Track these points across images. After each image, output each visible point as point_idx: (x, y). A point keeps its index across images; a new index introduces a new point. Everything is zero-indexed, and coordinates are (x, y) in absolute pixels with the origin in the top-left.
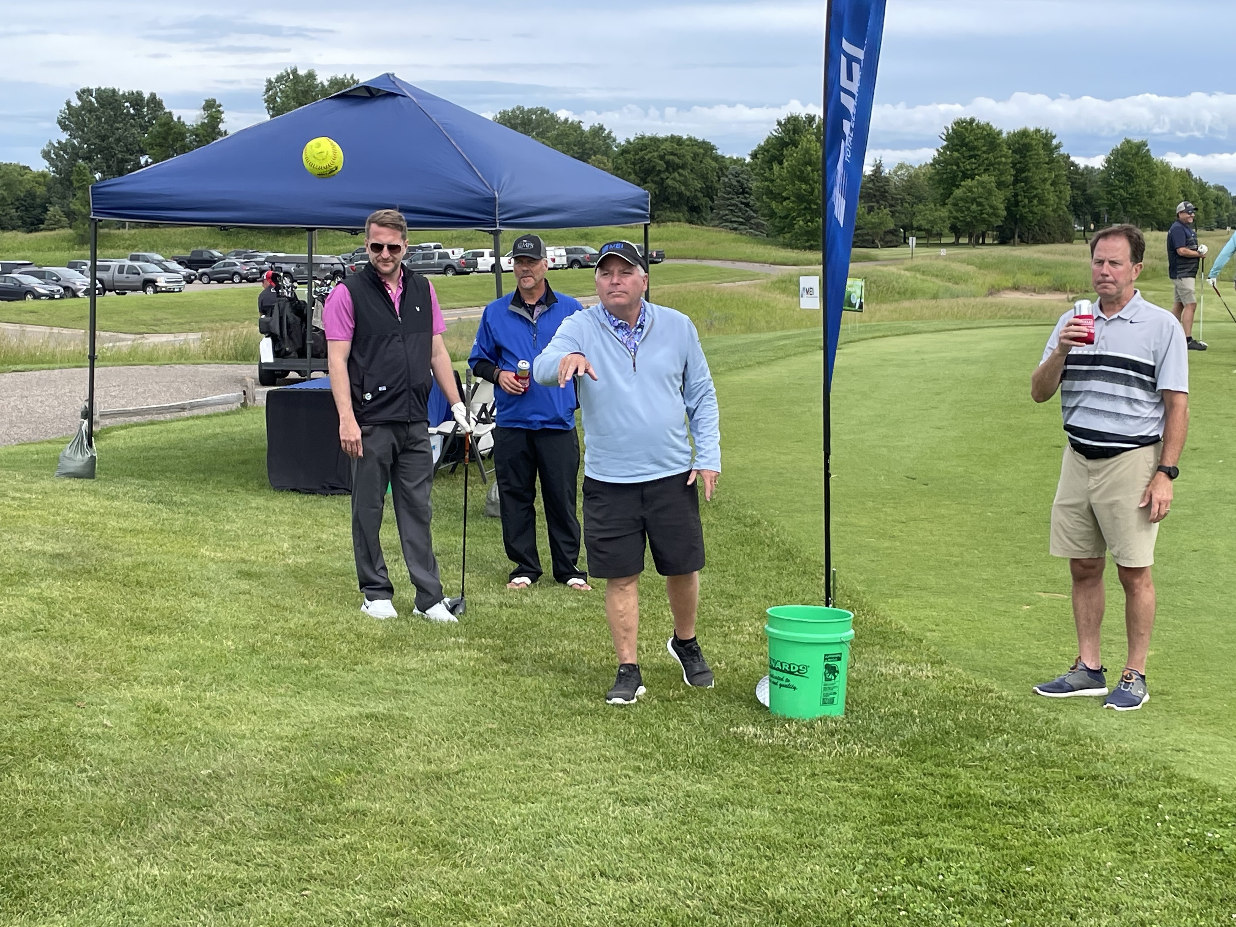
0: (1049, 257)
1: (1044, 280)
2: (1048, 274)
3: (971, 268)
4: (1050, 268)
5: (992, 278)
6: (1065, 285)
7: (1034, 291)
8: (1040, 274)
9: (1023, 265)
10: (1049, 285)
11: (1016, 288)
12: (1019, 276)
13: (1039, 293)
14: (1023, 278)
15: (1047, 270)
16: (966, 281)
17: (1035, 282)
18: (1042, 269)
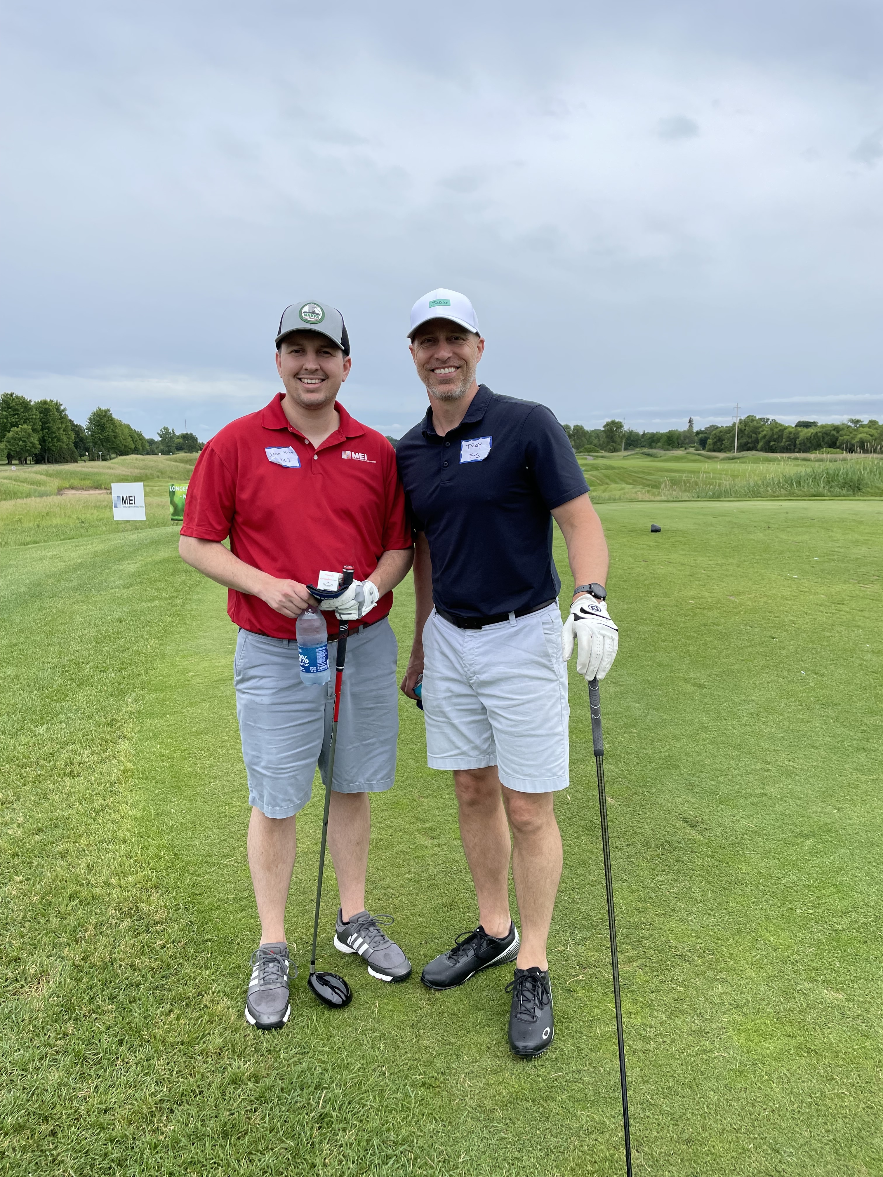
1: (87, 483)
3: (43, 477)
5: (56, 483)
6: (101, 485)
7: (83, 489)
8: (84, 479)
9: (73, 474)
11: (72, 488)
12: (72, 481)
13: (85, 490)
14: (76, 482)
15: (87, 477)
16: (43, 485)
17: (82, 484)
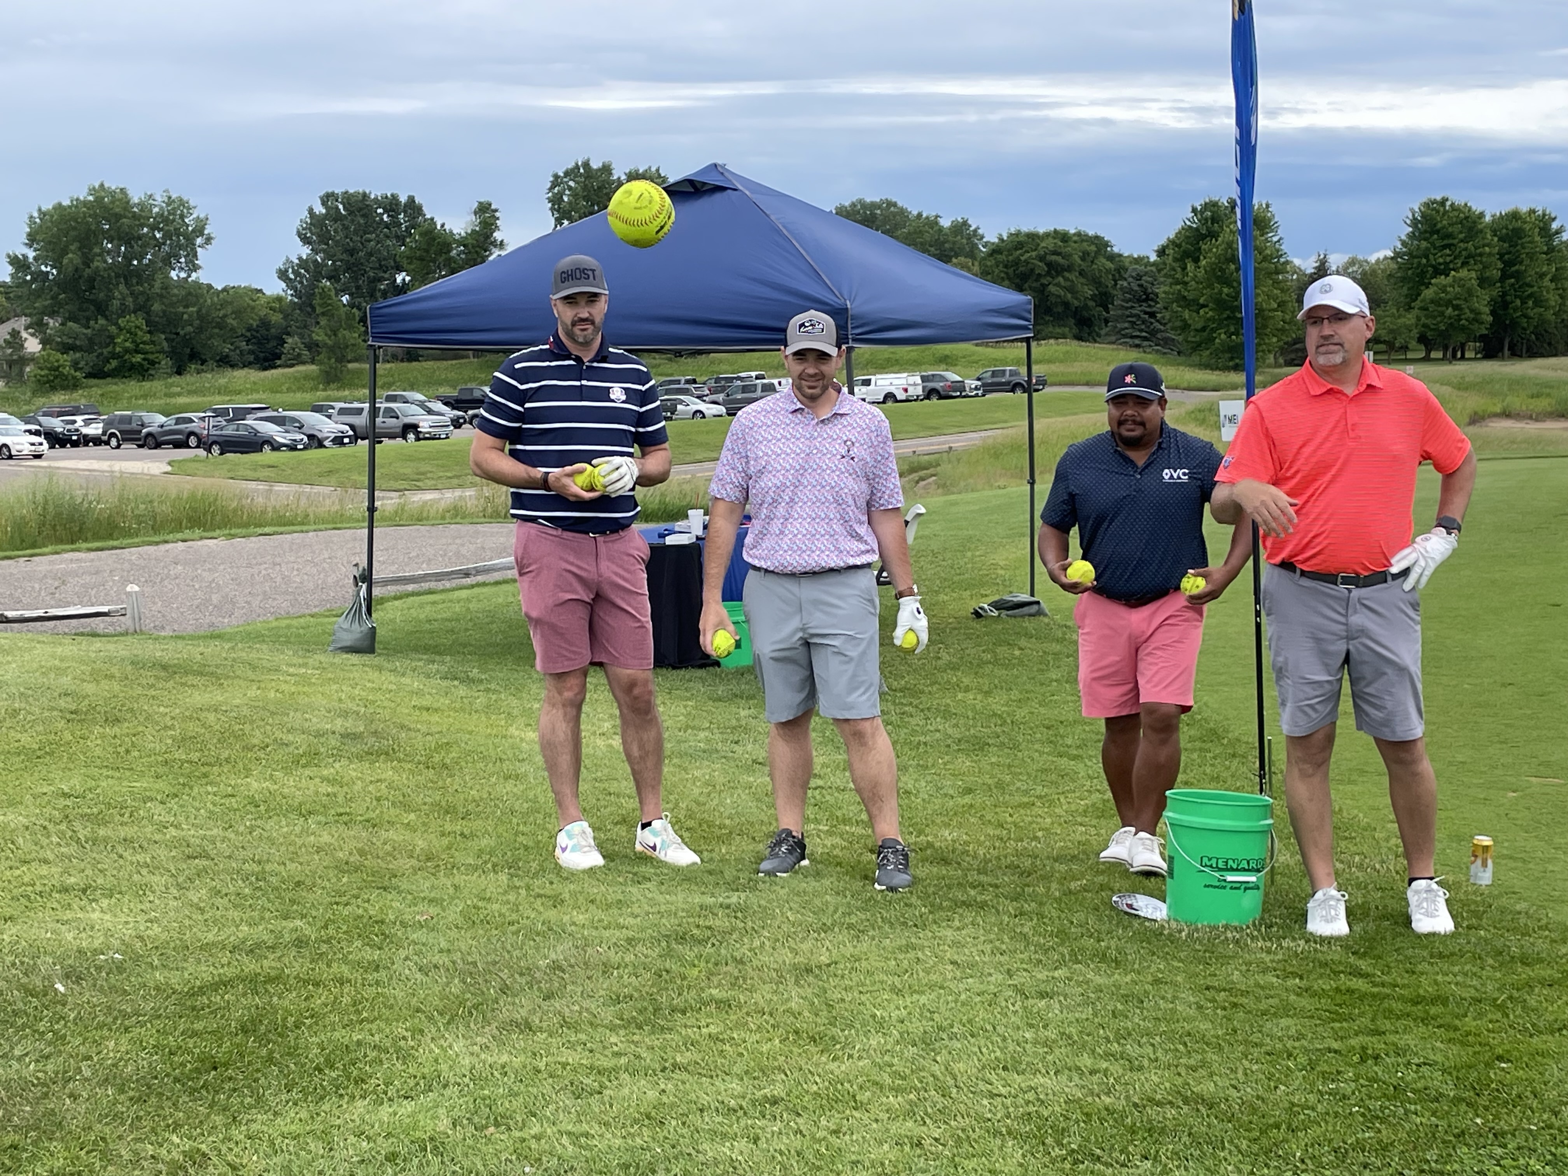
0: (1550, 374)
1: (1543, 404)
2: (1548, 395)
3: (1446, 389)
4: (1552, 387)
5: (1474, 402)
7: (1531, 418)
8: (1538, 396)
9: (1516, 384)
10: (1549, 409)
11: (1506, 414)
12: (1509, 399)
13: (1537, 420)
14: (1516, 402)
15: (1548, 391)
17: (1531, 407)
18: (1541, 389)
